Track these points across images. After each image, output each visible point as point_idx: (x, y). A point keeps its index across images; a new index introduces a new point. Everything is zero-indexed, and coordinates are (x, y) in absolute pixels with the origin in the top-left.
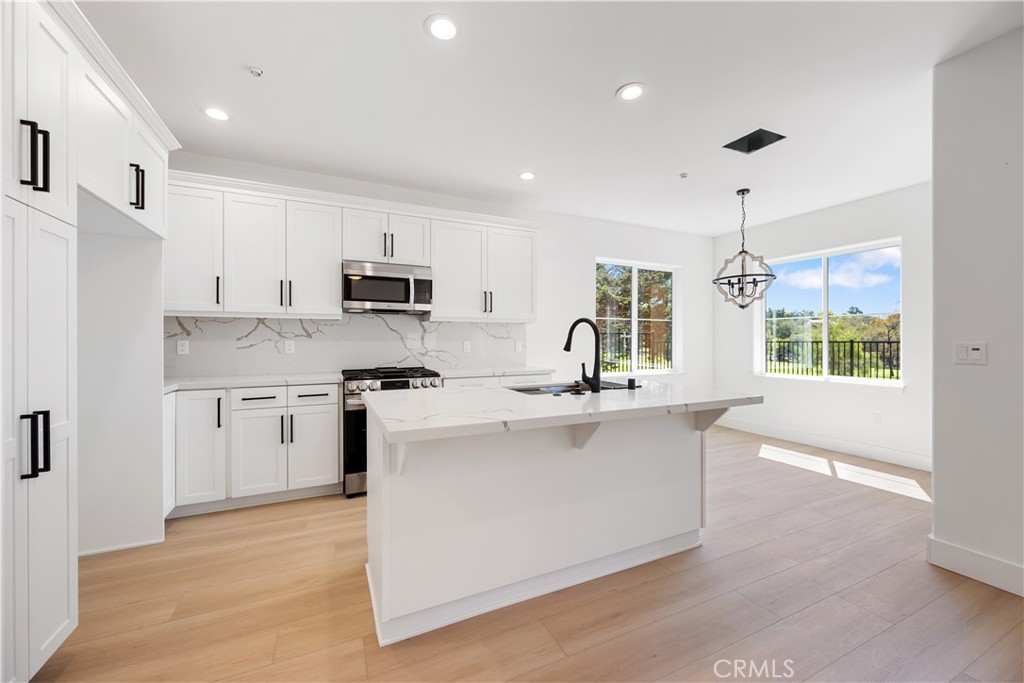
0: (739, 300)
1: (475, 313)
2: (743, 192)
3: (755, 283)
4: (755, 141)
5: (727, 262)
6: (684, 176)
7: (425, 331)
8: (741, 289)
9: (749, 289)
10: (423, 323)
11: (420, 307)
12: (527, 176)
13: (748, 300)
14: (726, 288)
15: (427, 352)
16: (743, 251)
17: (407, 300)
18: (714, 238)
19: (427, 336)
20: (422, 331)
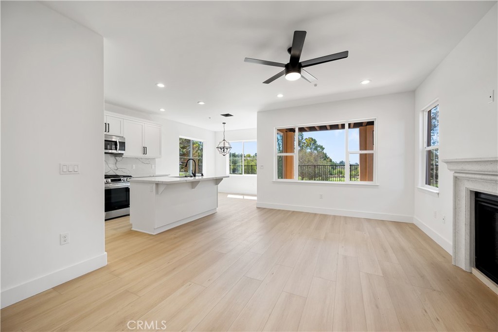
0: (223, 153)
1: (140, 154)
2: (224, 123)
3: (227, 149)
4: (227, 115)
5: (220, 142)
6: (210, 118)
7: (117, 161)
8: (224, 150)
9: (226, 150)
10: (116, 158)
11: (120, 152)
12: (162, 110)
13: (225, 154)
14: (220, 149)
15: (118, 169)
16: (224, 140)
17: (116, 149)
18: (215, 132)
19: (117, 163)
20: (116, 161)
